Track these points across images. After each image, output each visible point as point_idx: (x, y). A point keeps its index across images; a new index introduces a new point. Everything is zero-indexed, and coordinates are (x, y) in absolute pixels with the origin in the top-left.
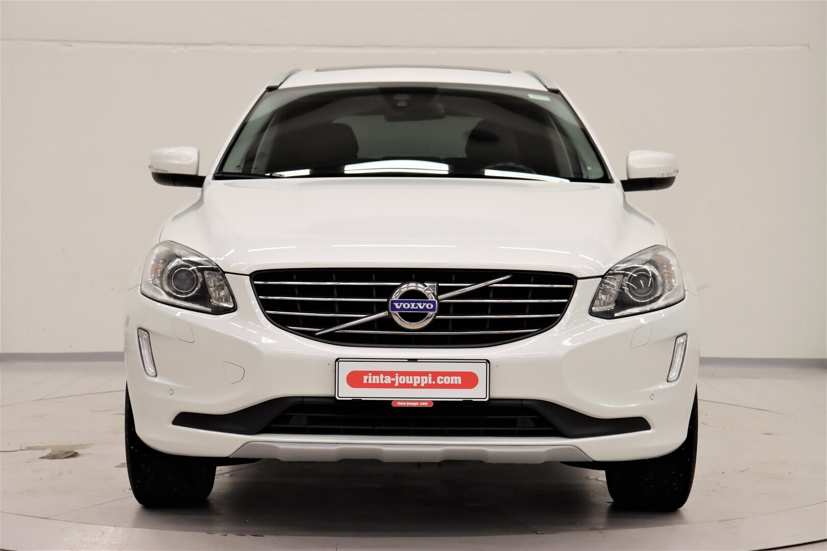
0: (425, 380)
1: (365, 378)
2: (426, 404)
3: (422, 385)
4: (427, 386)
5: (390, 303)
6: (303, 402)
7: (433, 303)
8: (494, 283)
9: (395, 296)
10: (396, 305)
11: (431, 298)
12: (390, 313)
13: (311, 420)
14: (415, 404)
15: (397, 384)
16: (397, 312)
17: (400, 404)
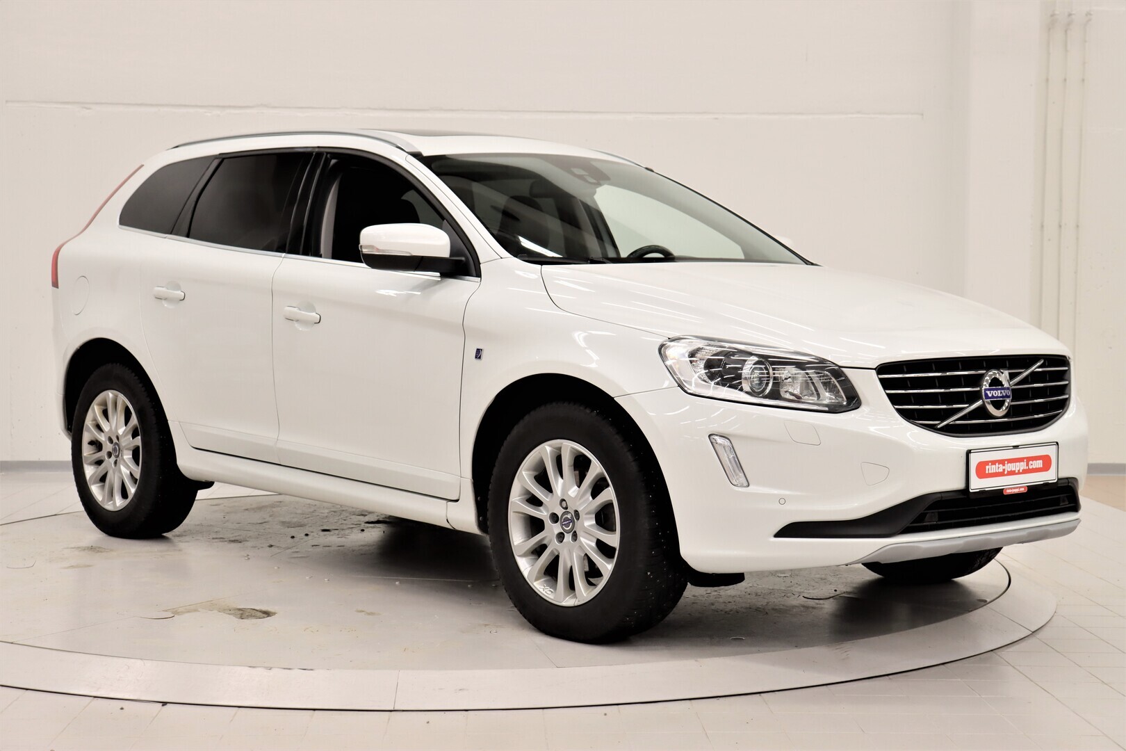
0: (1022, 466)
1: (987, 467)
2: (1023, 489)
3: (1021, 471)
4: (1025, 472)
5: (983, 391)
6: (942, 497)
7: (1008, 388)
8: (1035, 368)
9: (985, 385)
10: (988, 392)
11: (1006, 385)
12: (983, 402)
13: (942, 517)
14: (1016, 491)
15: (1006, 473)
16: (989, 400)
17: (1009, 492)
